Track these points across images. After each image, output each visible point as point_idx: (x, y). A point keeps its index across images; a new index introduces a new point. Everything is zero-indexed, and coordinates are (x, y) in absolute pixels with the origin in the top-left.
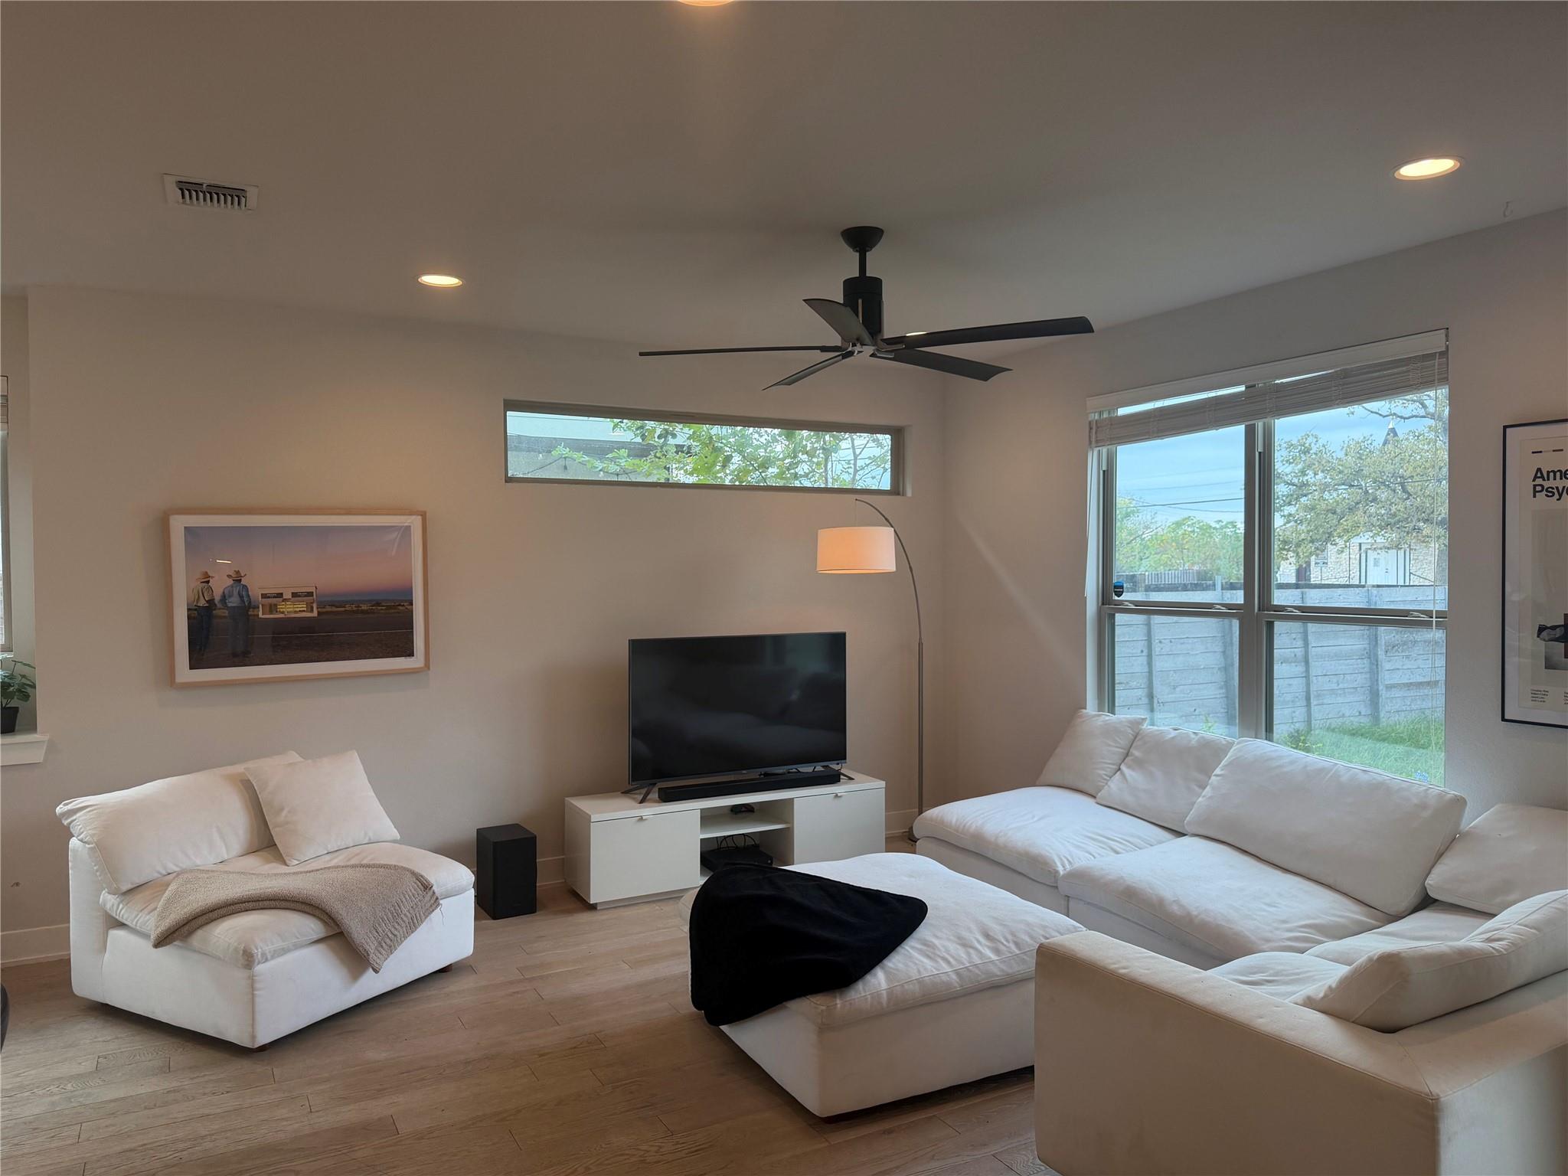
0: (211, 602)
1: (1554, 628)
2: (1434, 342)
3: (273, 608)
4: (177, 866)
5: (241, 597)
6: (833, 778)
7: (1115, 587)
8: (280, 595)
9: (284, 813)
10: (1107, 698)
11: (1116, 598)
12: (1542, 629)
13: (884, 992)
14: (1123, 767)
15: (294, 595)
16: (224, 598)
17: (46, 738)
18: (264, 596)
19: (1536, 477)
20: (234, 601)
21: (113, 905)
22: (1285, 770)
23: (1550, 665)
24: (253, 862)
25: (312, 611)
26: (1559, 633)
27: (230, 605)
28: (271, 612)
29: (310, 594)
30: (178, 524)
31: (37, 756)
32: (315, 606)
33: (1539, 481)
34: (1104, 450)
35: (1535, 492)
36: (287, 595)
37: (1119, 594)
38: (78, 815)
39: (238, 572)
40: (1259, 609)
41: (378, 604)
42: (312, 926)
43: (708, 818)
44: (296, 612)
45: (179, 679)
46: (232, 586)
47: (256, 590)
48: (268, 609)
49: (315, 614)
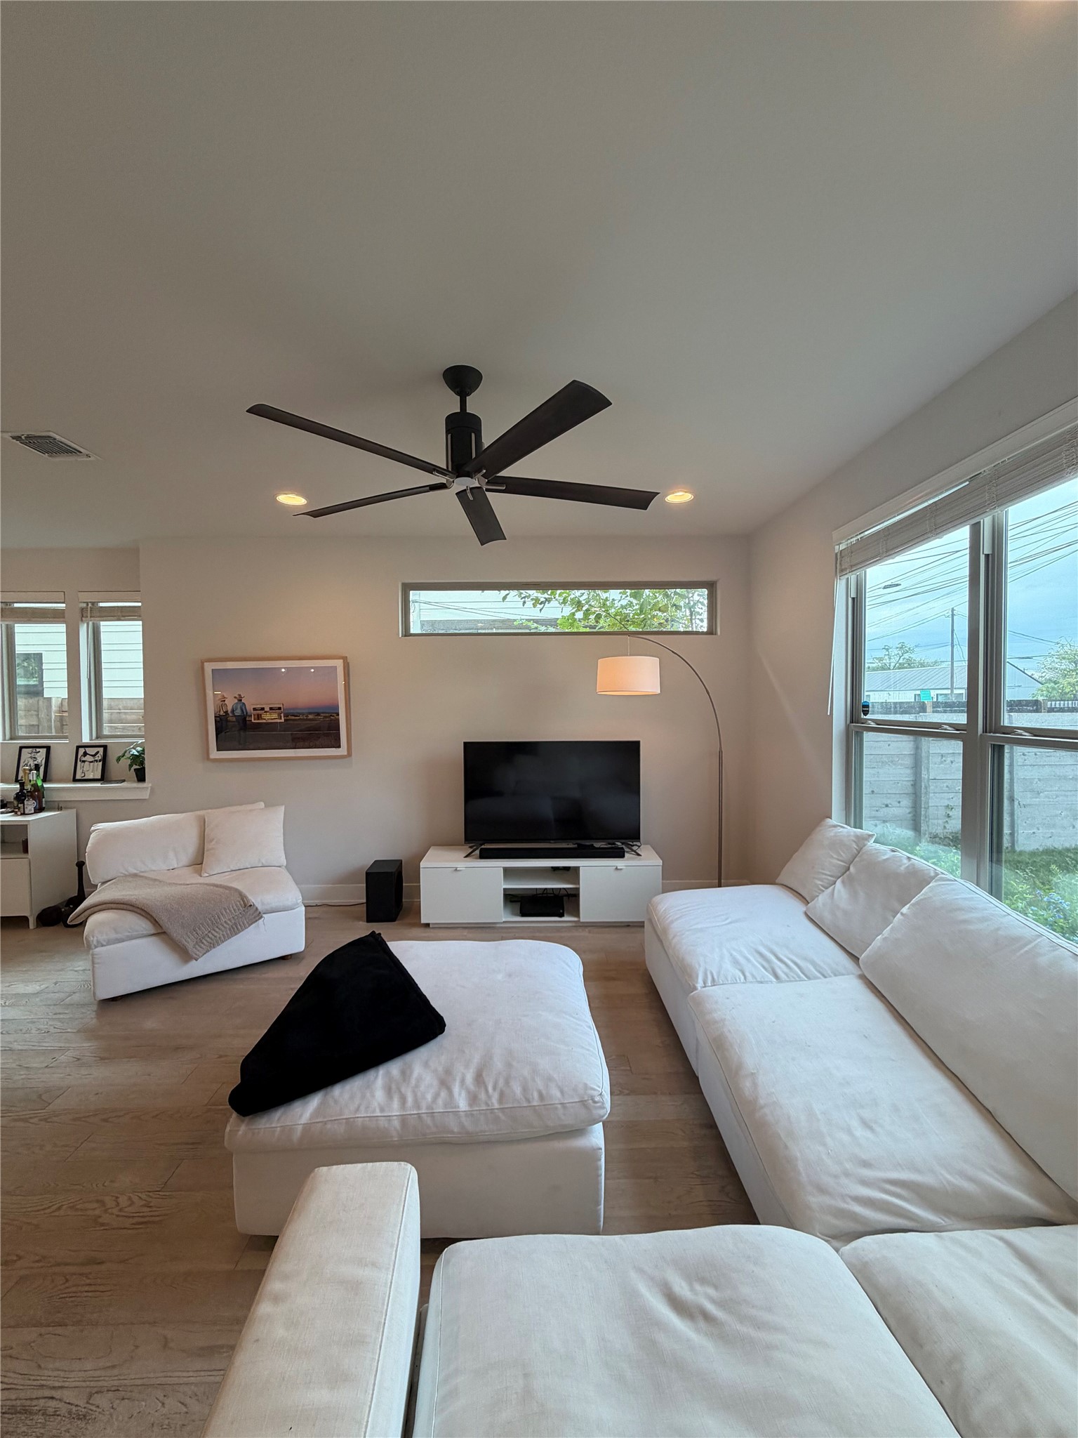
0: (226, 712)
3: (259, 717)
5: (242, 711)
6: (619, 854)
7: (864, 706)
8: (263, 709)
14: (838, 882)
15: (271, 709)
16: (233, 711)
17: (150, 785)
18: (254, 709)
20: (238, 712)
25: (281, 719)
27: (236, 714)
28: (258, 719)
29: (280, 708)
30: (209, 667)
31: (146, 795)
32: (282, 715)
34: (853, 577)
36: (267, 709)
37: (866, 713)
39: (240, 695)
40: (985, 731)
41: (318, 714)
42: (144, 926)
44: (272, 719)
45: (212, 756)
46: (237, 703)
47: (249, 708)
48: (256, 716)
49: (283, 720)
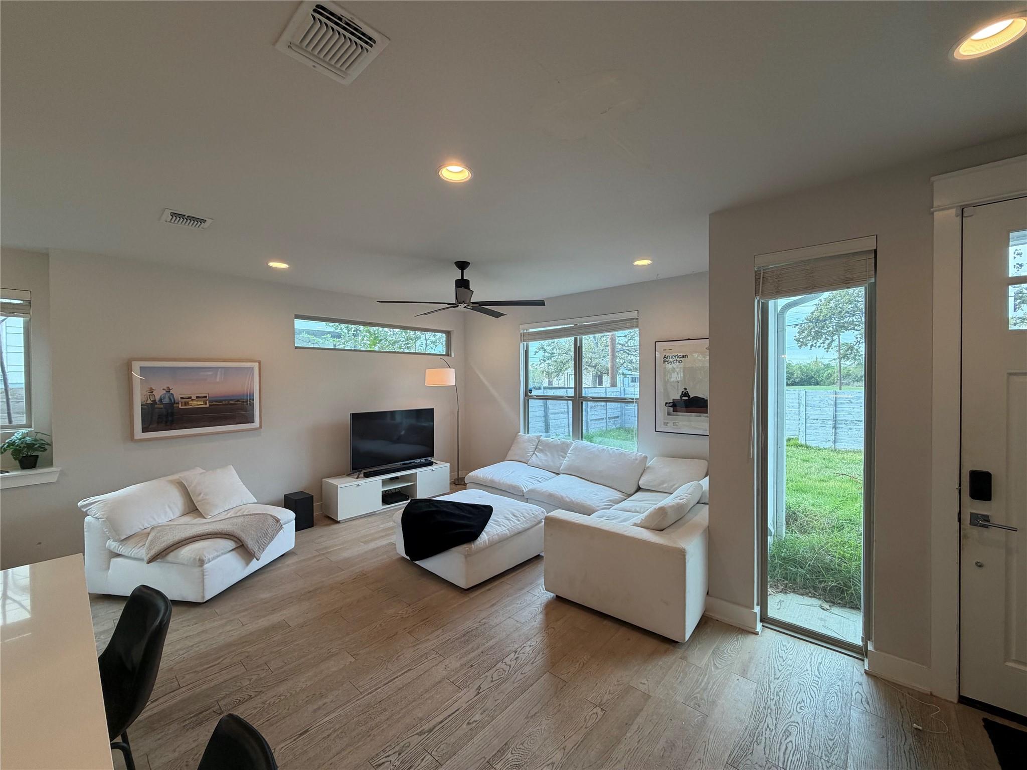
0: (154, 401)
1: (670, 403)
2: (634, 315)
3: (186, 404)
4: (149, 524)
5: (170, 399)
6: (431, 464)
7: (529, 390)
8: (190, 398)
9: (202, 495)
10: (527, 429)
11: (529, 394)
12: (666, 403)
13: (487, 540)
14: (535, 452)
15: (197, 397)
16: (161, 400)
17: (59, 469)
18: (182, 398)
19: (664, 357)
20: (166, 401)
21: (115, 547)
22: (592, 450)
23: (669, 414)
24: (187, 519)
25: (206, 404)
26: (671, 404)
27: (164, 402)
28: (185, 405)
29: (206, 397)
30: (136, 366)
32: (207, 402)
33: (665, 359)
34: (525, 343)
35: (664, 362)
36: (194, 397)
37: (531, 393)
38: (93, 506)
39: (168, 388)
40: (579, 398)
41: (238, 401)
42: (230, 544)
43: (384, 482)
44: (198, 405)
45: (137, 437)
46: (165, 394)
47: (177, 397)
48: (184, 404)
49: (208, 406)
